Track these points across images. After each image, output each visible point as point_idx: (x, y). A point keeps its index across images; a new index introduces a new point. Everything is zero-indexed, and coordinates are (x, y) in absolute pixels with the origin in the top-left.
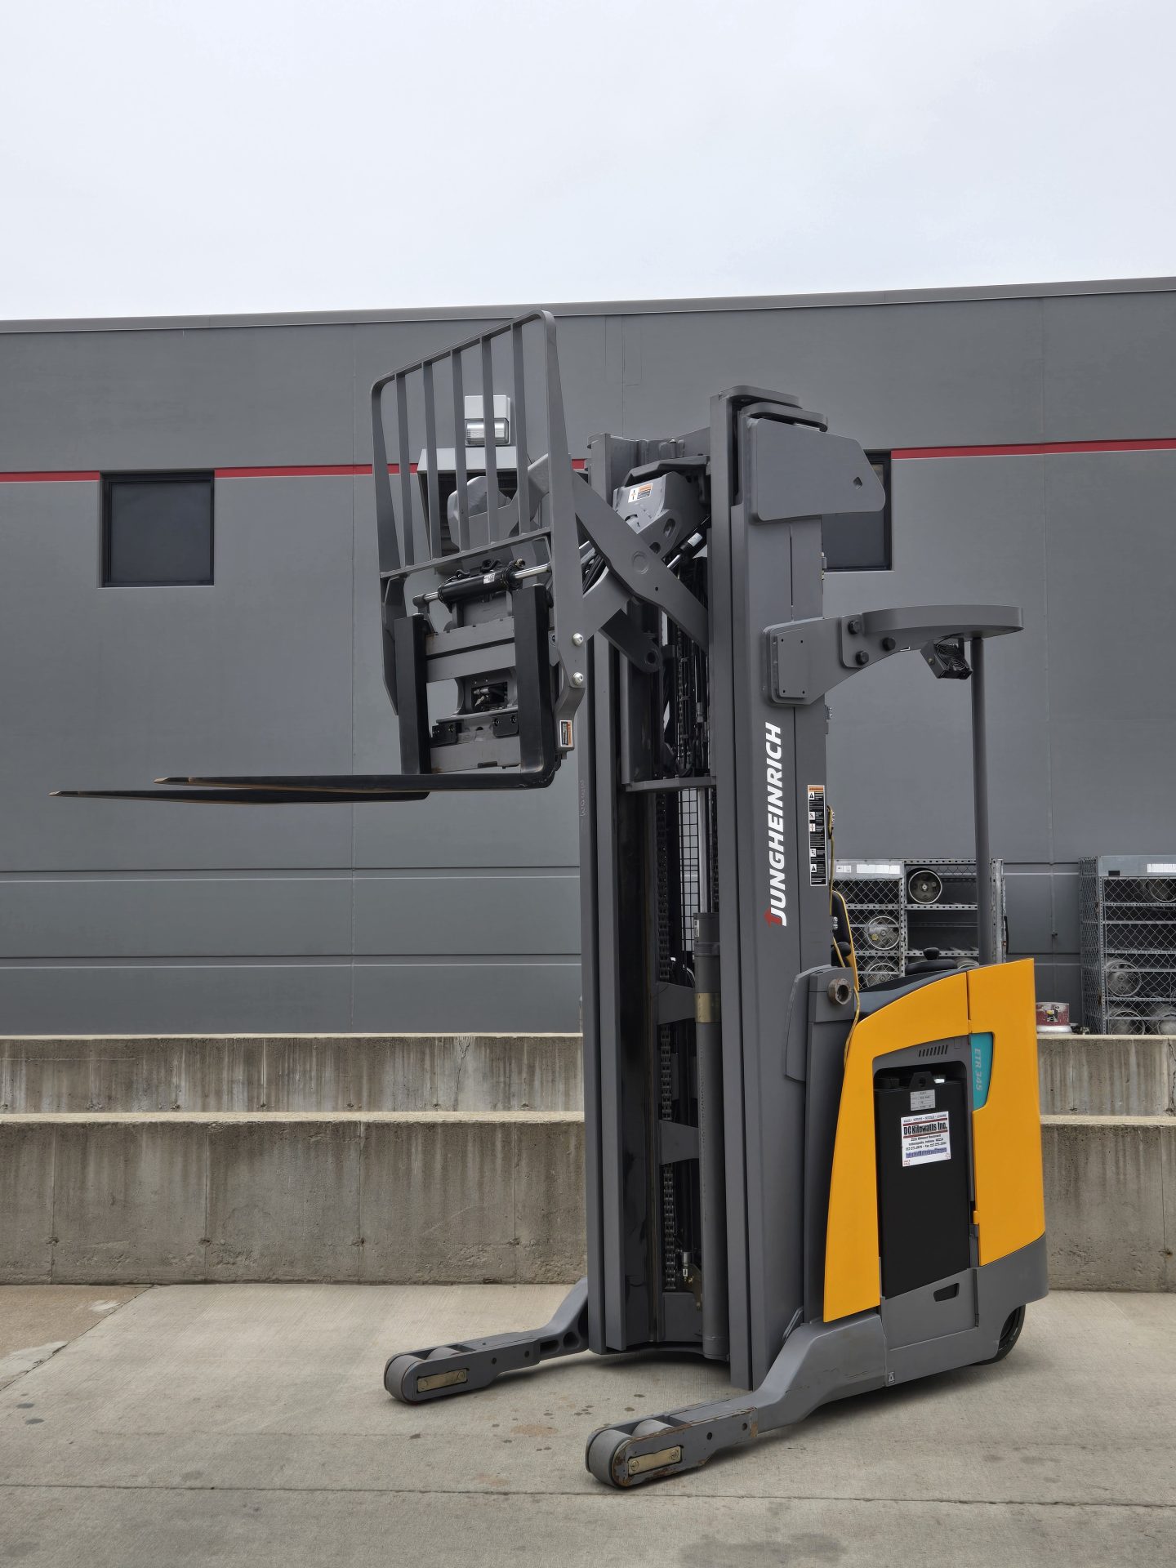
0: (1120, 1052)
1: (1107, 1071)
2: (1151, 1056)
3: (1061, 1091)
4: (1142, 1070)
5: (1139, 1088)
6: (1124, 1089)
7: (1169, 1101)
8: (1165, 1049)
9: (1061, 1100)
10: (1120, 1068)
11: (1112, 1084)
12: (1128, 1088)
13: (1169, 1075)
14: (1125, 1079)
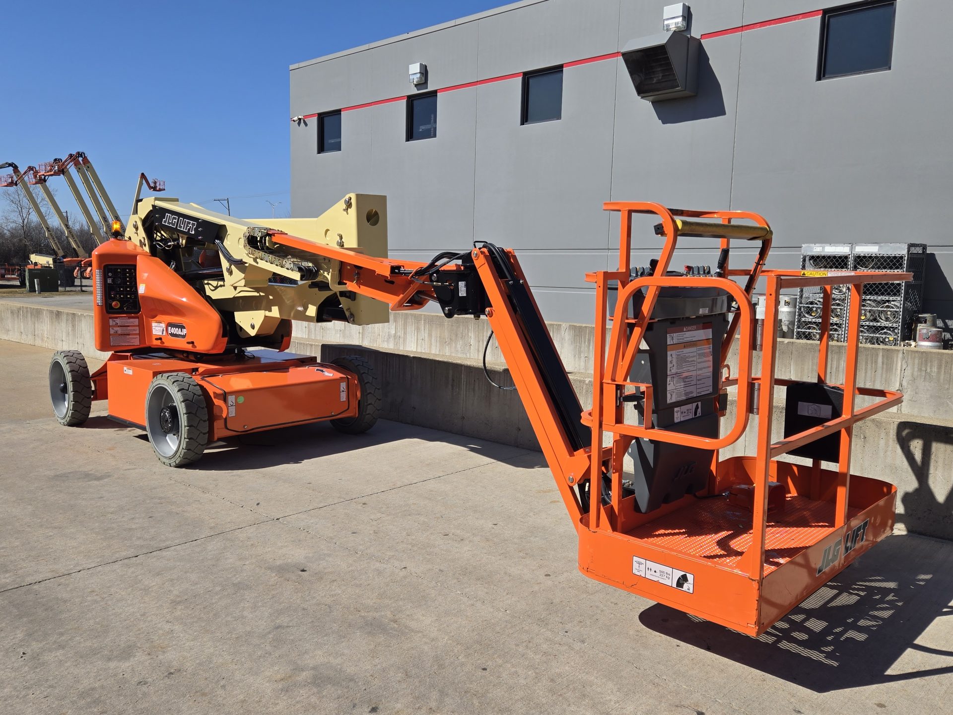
0: (873, 355)
1: (864, 366)
2: (891, 358)
3: (836, 373)
4: (885, 366)
5: (882, 376)
6: (873, 376)
7: (900, 385)
8: (900, 355)
9: (835, 379)
10: (872, 363)
11: (866, 372)
12: (875, 375)
13: (901, 370)
14: (874, 371)
